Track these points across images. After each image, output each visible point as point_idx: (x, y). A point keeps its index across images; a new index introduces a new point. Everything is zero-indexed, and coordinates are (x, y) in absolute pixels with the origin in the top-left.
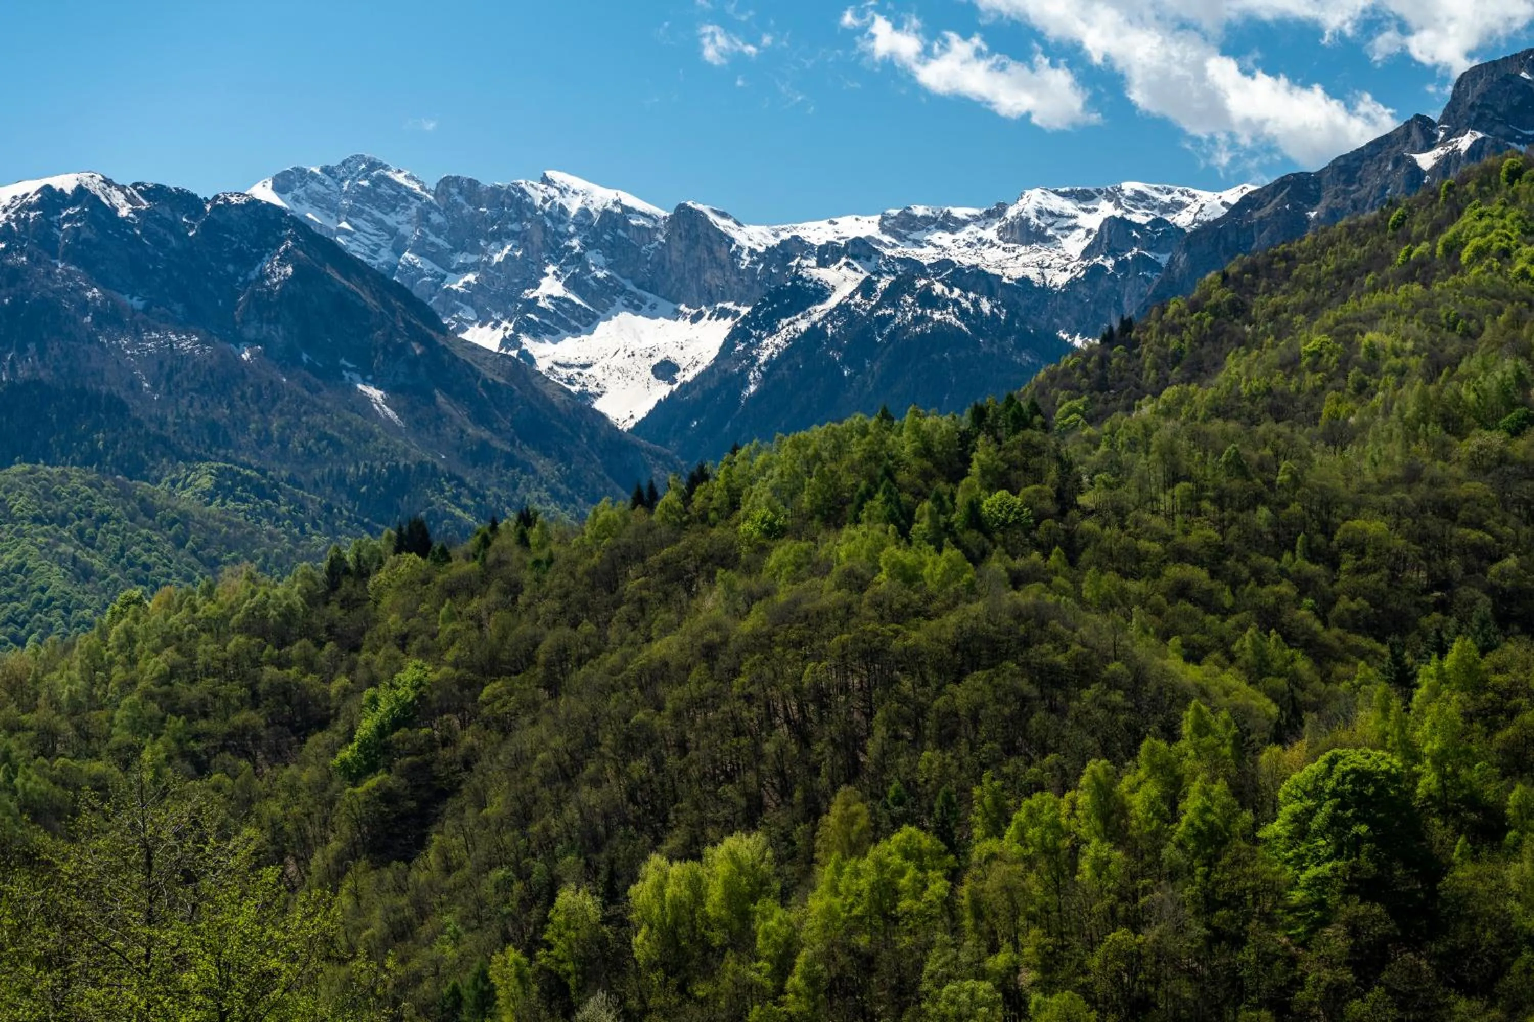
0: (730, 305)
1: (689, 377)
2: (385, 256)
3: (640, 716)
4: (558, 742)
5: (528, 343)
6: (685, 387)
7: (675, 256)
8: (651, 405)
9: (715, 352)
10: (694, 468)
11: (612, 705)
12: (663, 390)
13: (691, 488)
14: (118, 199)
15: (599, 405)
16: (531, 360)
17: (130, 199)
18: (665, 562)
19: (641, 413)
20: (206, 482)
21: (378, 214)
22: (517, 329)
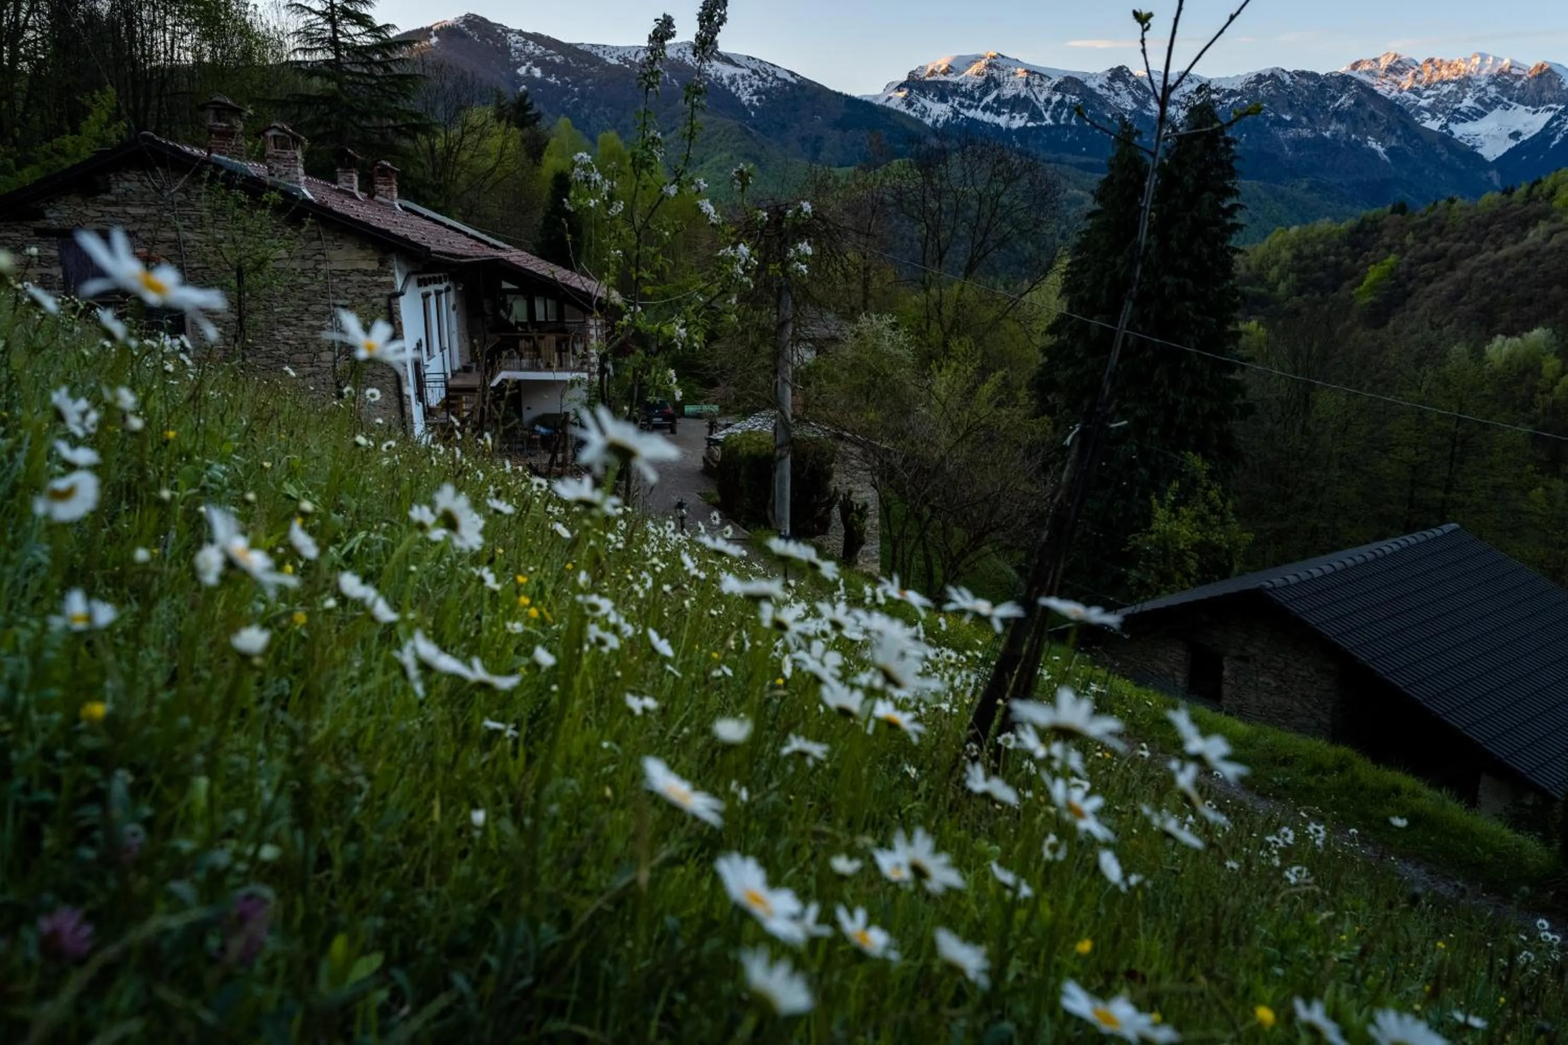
0: (1554, 106)
1: (1526, 138)
2: (1395, 93)
3: (1491, 279)
4: (1451, 288)
5: (1452, 126)
6: (1524, 142)
7: (1531, 86)
8: (1505, 150)
9: (1542, 126)
10: (1536, 178)
11: (1479, 275)
12: (1512, 144)
13: (1532, 187)
14: (1287, 77)
15: (1480, 151)
16: (1452, 133)
17: (1292, 77)
18: (1515, 217)
19: (1500, 153)
20: (1305, 185)
21: (1394, 77)
22: (1448, 121)
